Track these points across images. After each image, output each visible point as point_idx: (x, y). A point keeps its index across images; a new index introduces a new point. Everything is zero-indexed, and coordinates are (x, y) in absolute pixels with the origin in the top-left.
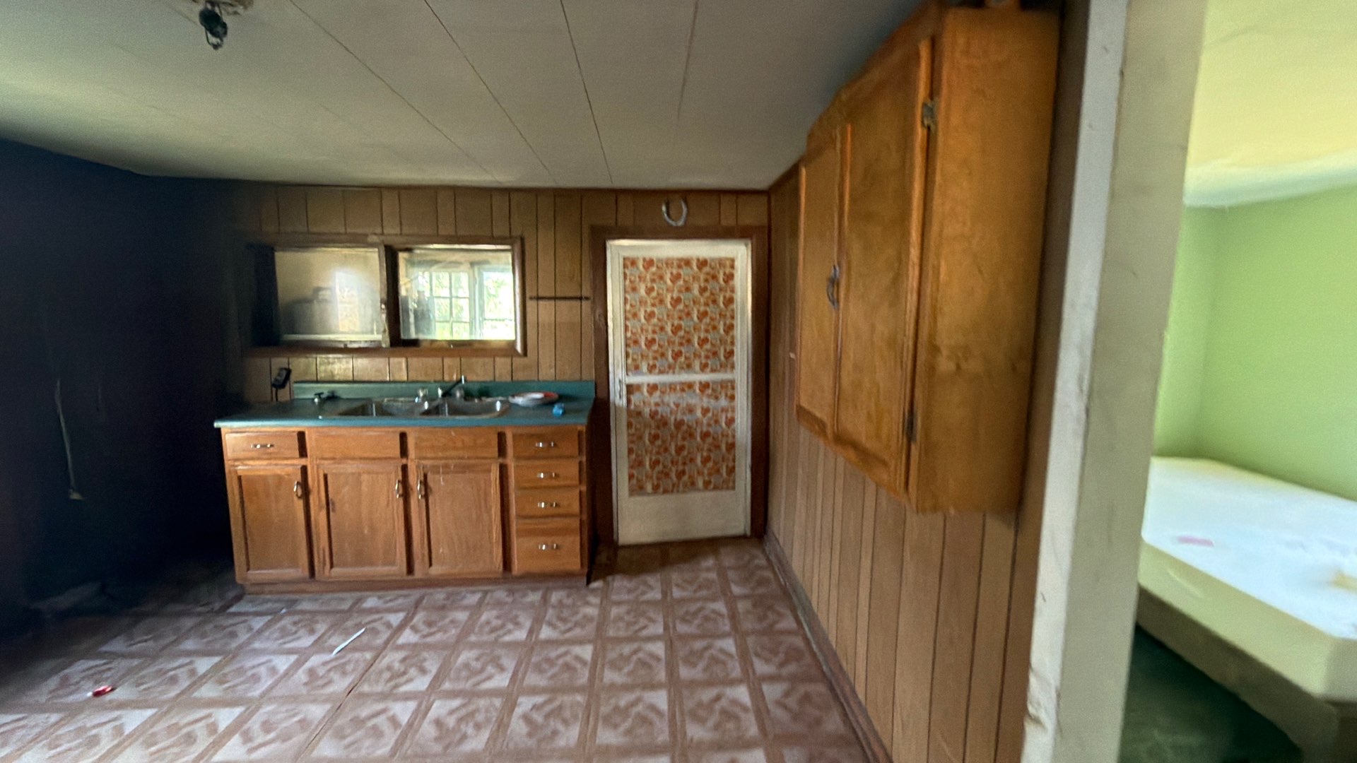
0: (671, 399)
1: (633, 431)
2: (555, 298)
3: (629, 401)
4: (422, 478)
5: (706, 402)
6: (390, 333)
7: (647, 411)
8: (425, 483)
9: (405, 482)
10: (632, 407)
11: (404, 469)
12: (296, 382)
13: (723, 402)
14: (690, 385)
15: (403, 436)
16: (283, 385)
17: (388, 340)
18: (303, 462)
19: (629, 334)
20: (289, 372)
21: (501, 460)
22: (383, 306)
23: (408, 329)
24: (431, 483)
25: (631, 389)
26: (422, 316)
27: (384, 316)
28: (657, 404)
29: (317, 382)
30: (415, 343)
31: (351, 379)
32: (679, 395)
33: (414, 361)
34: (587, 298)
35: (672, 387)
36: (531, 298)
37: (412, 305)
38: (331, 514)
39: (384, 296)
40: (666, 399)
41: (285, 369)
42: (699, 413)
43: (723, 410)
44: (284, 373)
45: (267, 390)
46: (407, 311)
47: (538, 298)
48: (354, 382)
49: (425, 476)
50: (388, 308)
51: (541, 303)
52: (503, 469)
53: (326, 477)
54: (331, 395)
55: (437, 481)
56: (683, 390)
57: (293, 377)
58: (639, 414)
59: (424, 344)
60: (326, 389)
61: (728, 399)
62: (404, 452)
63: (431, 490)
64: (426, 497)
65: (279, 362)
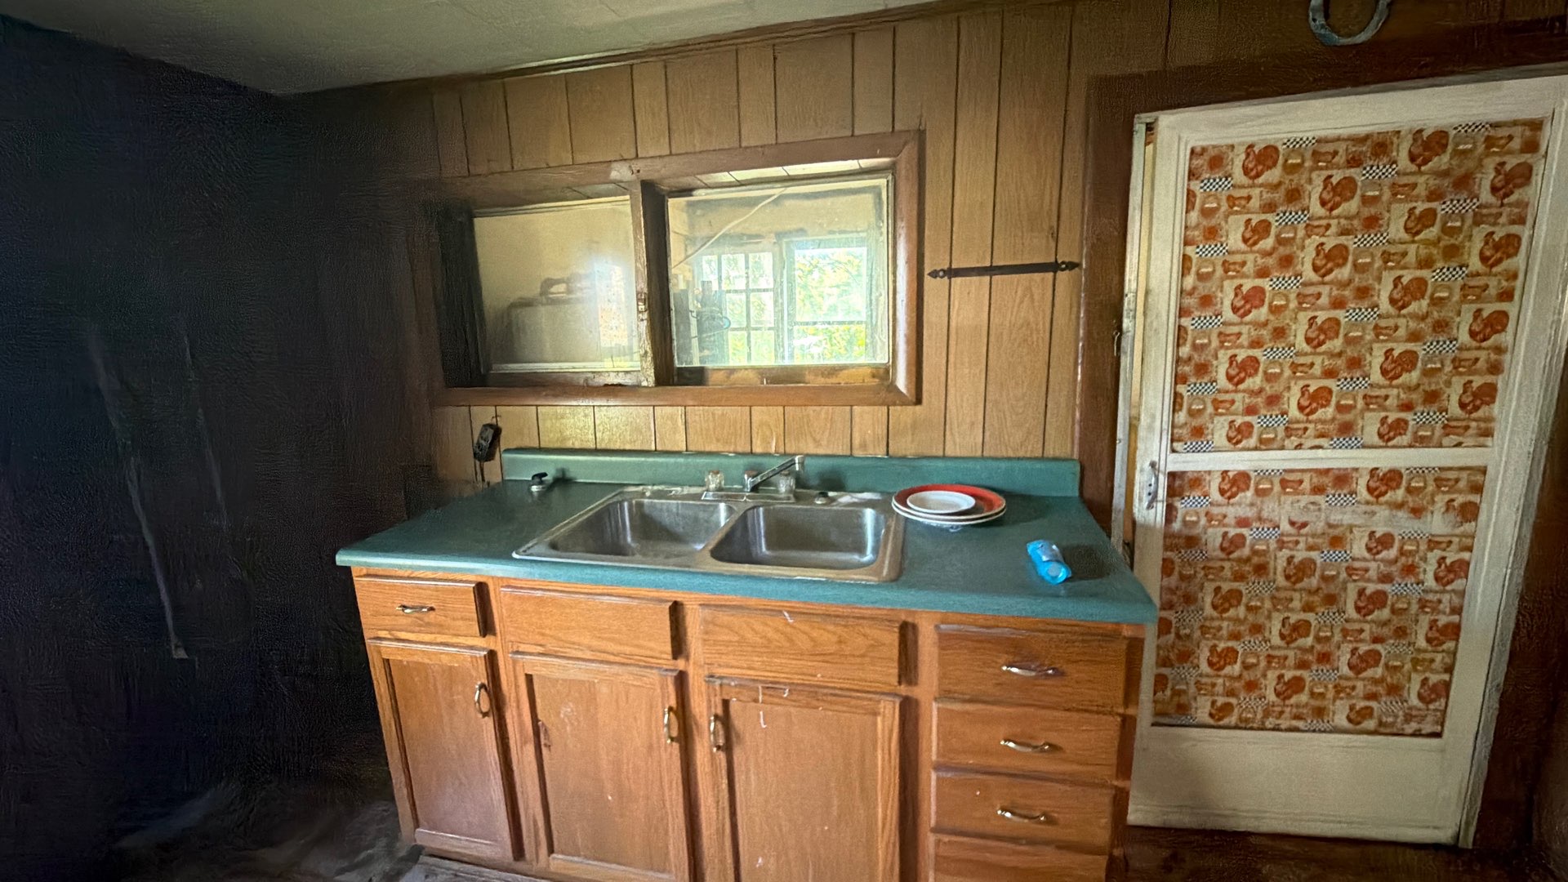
0: (1282, 510)
1: (1173, 581)
2: (991, 270)
3: (1170, 510)
4: (720, 711)
5: (1382, 521)
6: (655, 358)
7: (1214, 537)
8: (725, 719)
9: (682, 711)
10: (1177, 526)
11: (681, 680)
12: (508, 451)
13: (1437, 523)
14: (1342, 479)
15: (676, 610)
16: (490, 456)
17: (651, 372)
18: (488, 643)
19: (1185, 351)
20: (497, 431)
21: (904, 690)
22: (642, 307)
23: (686, 349)
24: (737, 722)
25: (1178, 484)
26: (711, 323)
27: (644, 325)
28: (1243, 522)
29: (540, 450)
30: (696, 377)
31: (592, 446)
32: (1305, 500)
33: (697, 413)
34: (1071, 266)
35: (1288, 482)
36: (934, 274)
37: (693, 305)
38: (545, 751)
39: (644, 286)
40: (1270, 508)
41: (490, 426)
42: (1359, 548)
43: (1433, 544)
44: (490, 433)
45: (469, 464)
46: (685, 313)
47: (952, 273)
48: (596, 451)
49: (726, 704)
50: (650, 309)
51: (957, 281)
52: (909, 712)
53: (529, 679)
54: (560, 475)
55: (751, 720)
56: (1318, 490)
57: (504, 443)
58: (1192, 541)
59: (713, 378)
60: (550, 465)
61: (1451, 516)
62: (679, 646)
63: (738, 736)
64: (728, 748)
65: (484, 414)
